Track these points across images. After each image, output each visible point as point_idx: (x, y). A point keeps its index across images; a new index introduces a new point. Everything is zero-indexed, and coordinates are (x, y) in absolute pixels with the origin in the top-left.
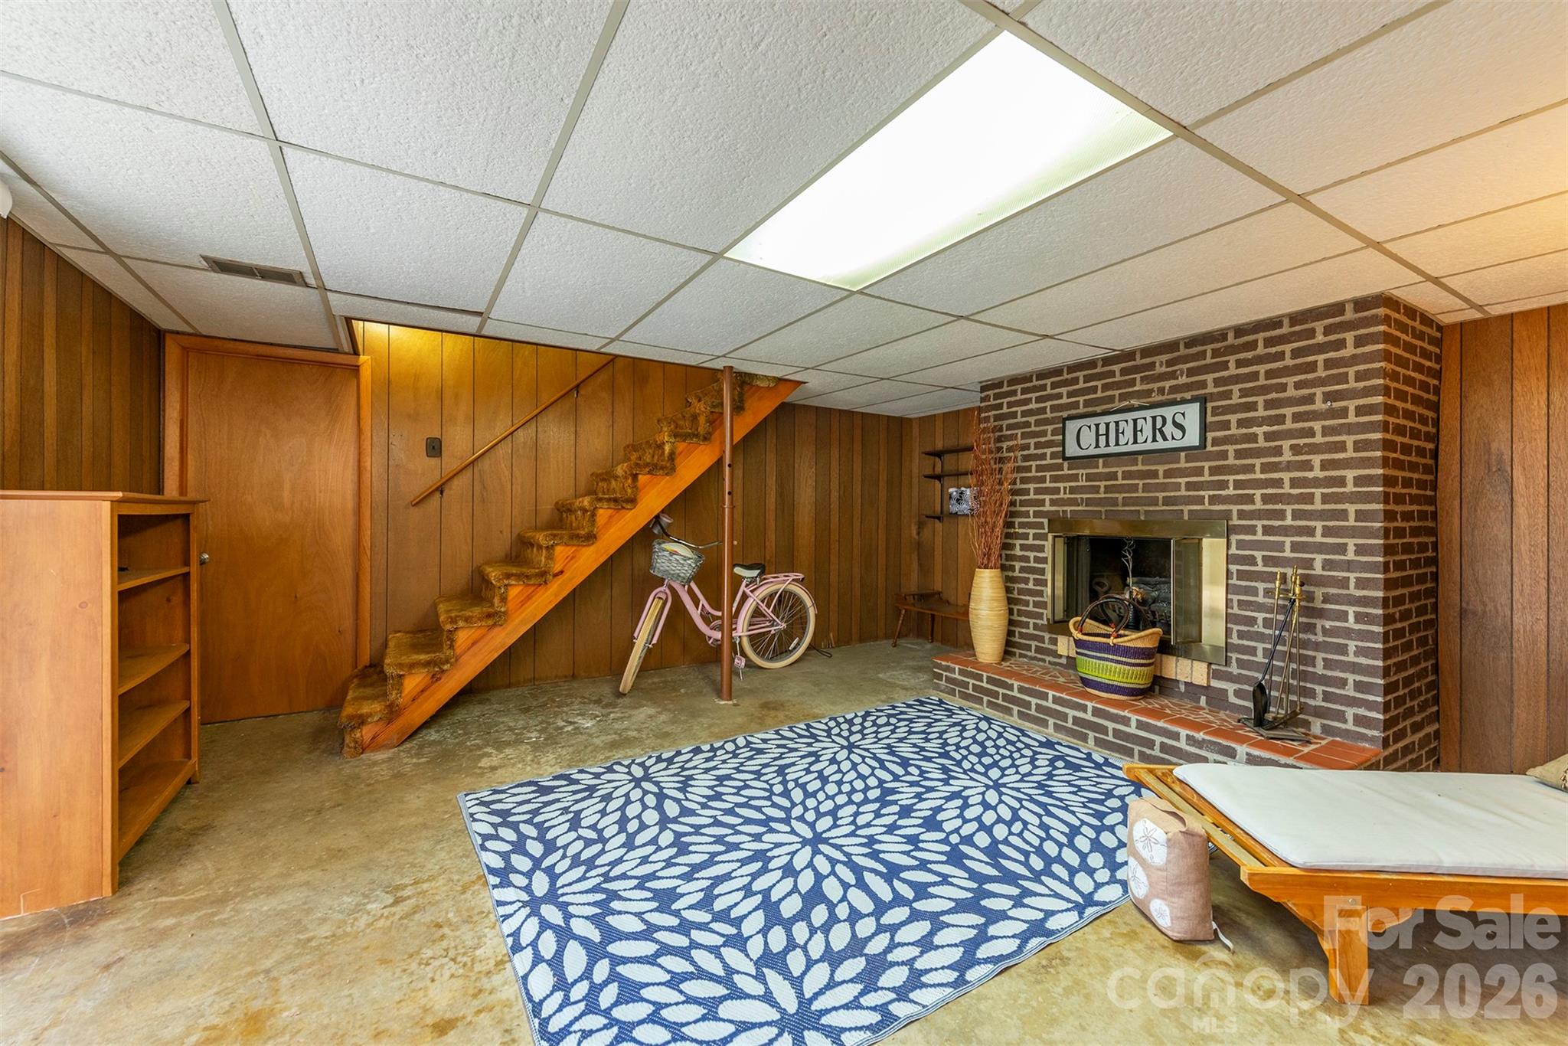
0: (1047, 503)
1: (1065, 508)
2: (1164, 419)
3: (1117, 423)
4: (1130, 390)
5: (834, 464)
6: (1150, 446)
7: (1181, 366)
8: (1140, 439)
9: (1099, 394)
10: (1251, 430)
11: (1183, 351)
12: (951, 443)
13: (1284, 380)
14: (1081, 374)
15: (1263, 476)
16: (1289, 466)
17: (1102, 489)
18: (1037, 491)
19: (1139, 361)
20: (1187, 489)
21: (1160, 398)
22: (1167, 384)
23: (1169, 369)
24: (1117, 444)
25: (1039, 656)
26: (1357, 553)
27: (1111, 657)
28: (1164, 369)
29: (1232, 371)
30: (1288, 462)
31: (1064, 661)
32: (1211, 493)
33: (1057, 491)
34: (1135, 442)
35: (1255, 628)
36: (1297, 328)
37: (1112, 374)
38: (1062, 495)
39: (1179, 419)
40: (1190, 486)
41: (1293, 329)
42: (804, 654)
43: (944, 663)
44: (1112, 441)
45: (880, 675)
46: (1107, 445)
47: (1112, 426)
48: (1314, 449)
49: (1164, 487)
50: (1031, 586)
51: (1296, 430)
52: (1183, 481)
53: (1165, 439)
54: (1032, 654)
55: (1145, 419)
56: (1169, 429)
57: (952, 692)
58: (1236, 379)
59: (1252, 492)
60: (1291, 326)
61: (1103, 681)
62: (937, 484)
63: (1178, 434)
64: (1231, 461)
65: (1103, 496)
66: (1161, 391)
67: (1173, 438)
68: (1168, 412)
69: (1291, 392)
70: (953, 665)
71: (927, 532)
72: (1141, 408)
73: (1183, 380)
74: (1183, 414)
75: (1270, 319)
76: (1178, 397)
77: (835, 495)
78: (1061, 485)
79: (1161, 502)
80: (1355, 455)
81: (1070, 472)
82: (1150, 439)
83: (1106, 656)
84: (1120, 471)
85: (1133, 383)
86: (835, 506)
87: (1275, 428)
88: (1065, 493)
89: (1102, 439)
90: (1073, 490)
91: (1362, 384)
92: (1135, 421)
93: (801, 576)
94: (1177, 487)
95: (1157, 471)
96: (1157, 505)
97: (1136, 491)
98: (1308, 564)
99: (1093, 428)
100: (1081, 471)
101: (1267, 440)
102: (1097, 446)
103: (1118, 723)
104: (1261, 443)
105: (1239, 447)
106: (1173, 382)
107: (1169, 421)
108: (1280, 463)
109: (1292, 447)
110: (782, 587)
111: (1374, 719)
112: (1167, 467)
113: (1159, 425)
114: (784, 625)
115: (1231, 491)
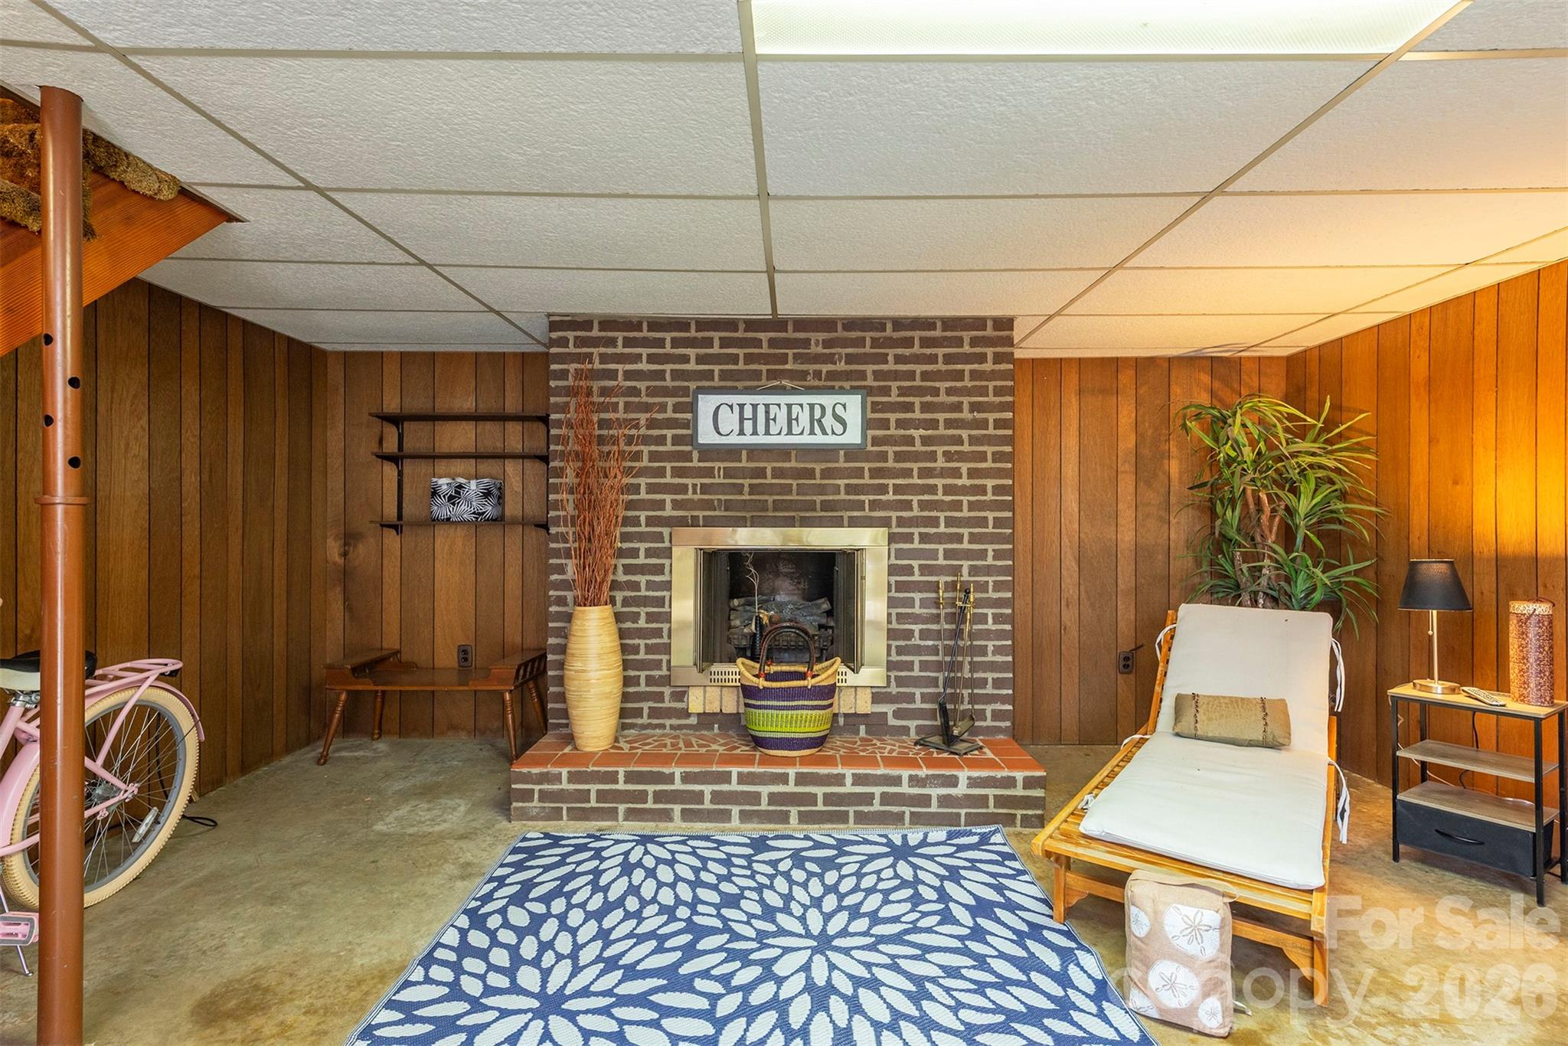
0: (668, 505)
1: (696, 513)
2: (823, 408)
3: (767, 406)
4: (781, 367)
5: (190, 417)
6: (806, 439)
7: (839, 350)
8: (796, 430)
9: (741, 366)
10: (908, 432)
11: (841, 333)
12: (419, 403)
13: (937, 384)
14: (716, 336)
15: (919, 482)
16: (943, 473)
17: (746, 489)
18: (652, 489)
19: (791, 334)
20: (847, 493)
21: (816, 383)
22: (825, 368)
23: (827, 351)
24: (767, 433)
25: (655, 721)
26: (995, 558)
27: (806, 703)
28: (820, 350)
29: (891, 366)
30: (942, 468)
31: (693, 721)
32: (872, 497)
33: (683, 489)
34: (790, 432)
35: (913, 642)
36: (949, 334)
37: (758, 343)
38: (690, 495)
39: (839, 410)
40: (850, 489)
41: (945, 334)
42: (176, 835)
43: (535, 770)
44: (761, 428)
45: (380, 827)
46: (755, 433)
47: (761, 410)
48: (962, 457)
49: (822, 489)
50: (642, 623)
51: (948, 436)
52: (842, 482)
53: (824, 433)
54: (645, 720)
55: (801, 405)
56: (828, 421)
57: (556, 814)
58: (896, 376)
59: (910, 497)
60: (944, 330)
61: (797, 736)
62: (390, 471)
63: (839, 428)
64: (890, 464)
65: (748, 497)
66: (818, 374)
67: (833, 433)
68: (828, 400)
69: (943, 398)
70: (555, 770)
71: (363, 552)
72: (794, 391)
73: (842, 366)
74: (844, 406)
75: (926, 318)
76: (837, 384)
77: (191, 481)
78: (689, 481)
79: (818, 506)
80: (993, 465)
81: (701, 464)
82: (807, 430)
83: (801, 703)
84: (769, 467)
85: (784, 359)
86: (191, 502)
87: (930, 432)
88: (694, 492)
89: (748, 426)
90: (705, 489)
91: (998, 399)
92: (789, 406)
93: (174, 665)
94: (836, 489)
95: (813, 470)
96: (814, 510)
97: (790, 492)
98: (956, 571)
99: (736, 409)
100: (716, 465)
101: (924, 444)
102: (742, 433)
103: (829, 785)
104: (918, 447)
105: (898, 449)
106: (830, 367)
107: (829, 412)
108: (934, 469)
109: (945, 453)
110: (134, 697)
111: (1007, 710)
112: (824, 466)
113: (817, 414)
114: (133, 788)
115: (890, 496)
